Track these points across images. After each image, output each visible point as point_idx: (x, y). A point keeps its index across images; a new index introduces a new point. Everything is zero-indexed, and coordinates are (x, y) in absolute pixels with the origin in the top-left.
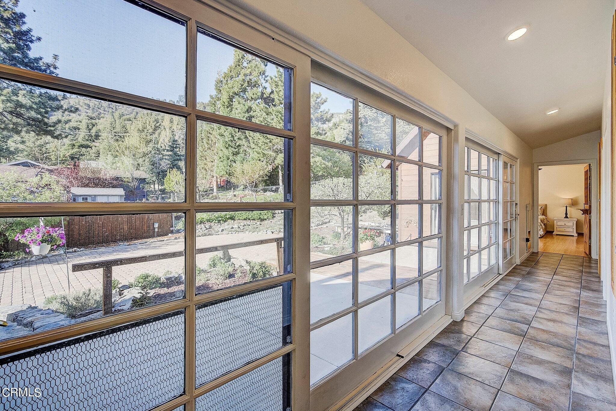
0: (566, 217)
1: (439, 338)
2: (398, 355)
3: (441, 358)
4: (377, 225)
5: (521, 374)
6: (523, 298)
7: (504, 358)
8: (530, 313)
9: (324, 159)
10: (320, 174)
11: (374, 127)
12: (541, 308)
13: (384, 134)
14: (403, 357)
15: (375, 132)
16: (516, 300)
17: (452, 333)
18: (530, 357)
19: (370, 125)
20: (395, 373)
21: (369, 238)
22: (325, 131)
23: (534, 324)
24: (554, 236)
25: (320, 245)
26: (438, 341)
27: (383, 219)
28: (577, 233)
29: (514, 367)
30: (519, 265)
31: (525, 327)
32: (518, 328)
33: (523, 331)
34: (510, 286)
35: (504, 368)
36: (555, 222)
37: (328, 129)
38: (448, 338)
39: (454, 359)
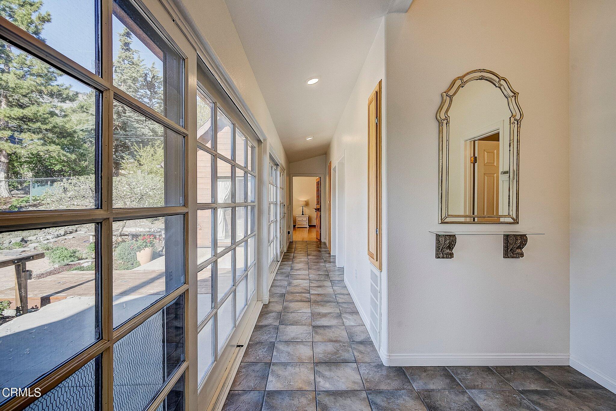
0: (303, 214)
1: (260, 321)
2: (238, 346)
3: (269, 336)
4: (148, 230)
5: (319, 326)
6: (298, 276)
7: (306, 320)
8: (306, 285)
9: (63, 149)
10: (57, 168)
11: (135, 119)
12: (311, 280)
13: (147, 130)
14: (242, 346)
15: (137, 125)
16: (296, 278)
17: (267, 314)
18: (319, 314)
19: (130, 117)
20: (241, 362)
21: (149, 244)
22: (64, 112)
23: (312, 292)
24: (297, 229)
25: (72, 261)
26: (261, 324)
27: (152, 223)
28: (308, 225)
29: (314, 324)
30: (286, 252)
31: (307, 295)
32: (305, 297)
33: (308, 298)
34: (287, 269)
35: (309, 327)
36: (297, 218)
37: (70, 111)
38: (266, 318)
39: (277, 333)
